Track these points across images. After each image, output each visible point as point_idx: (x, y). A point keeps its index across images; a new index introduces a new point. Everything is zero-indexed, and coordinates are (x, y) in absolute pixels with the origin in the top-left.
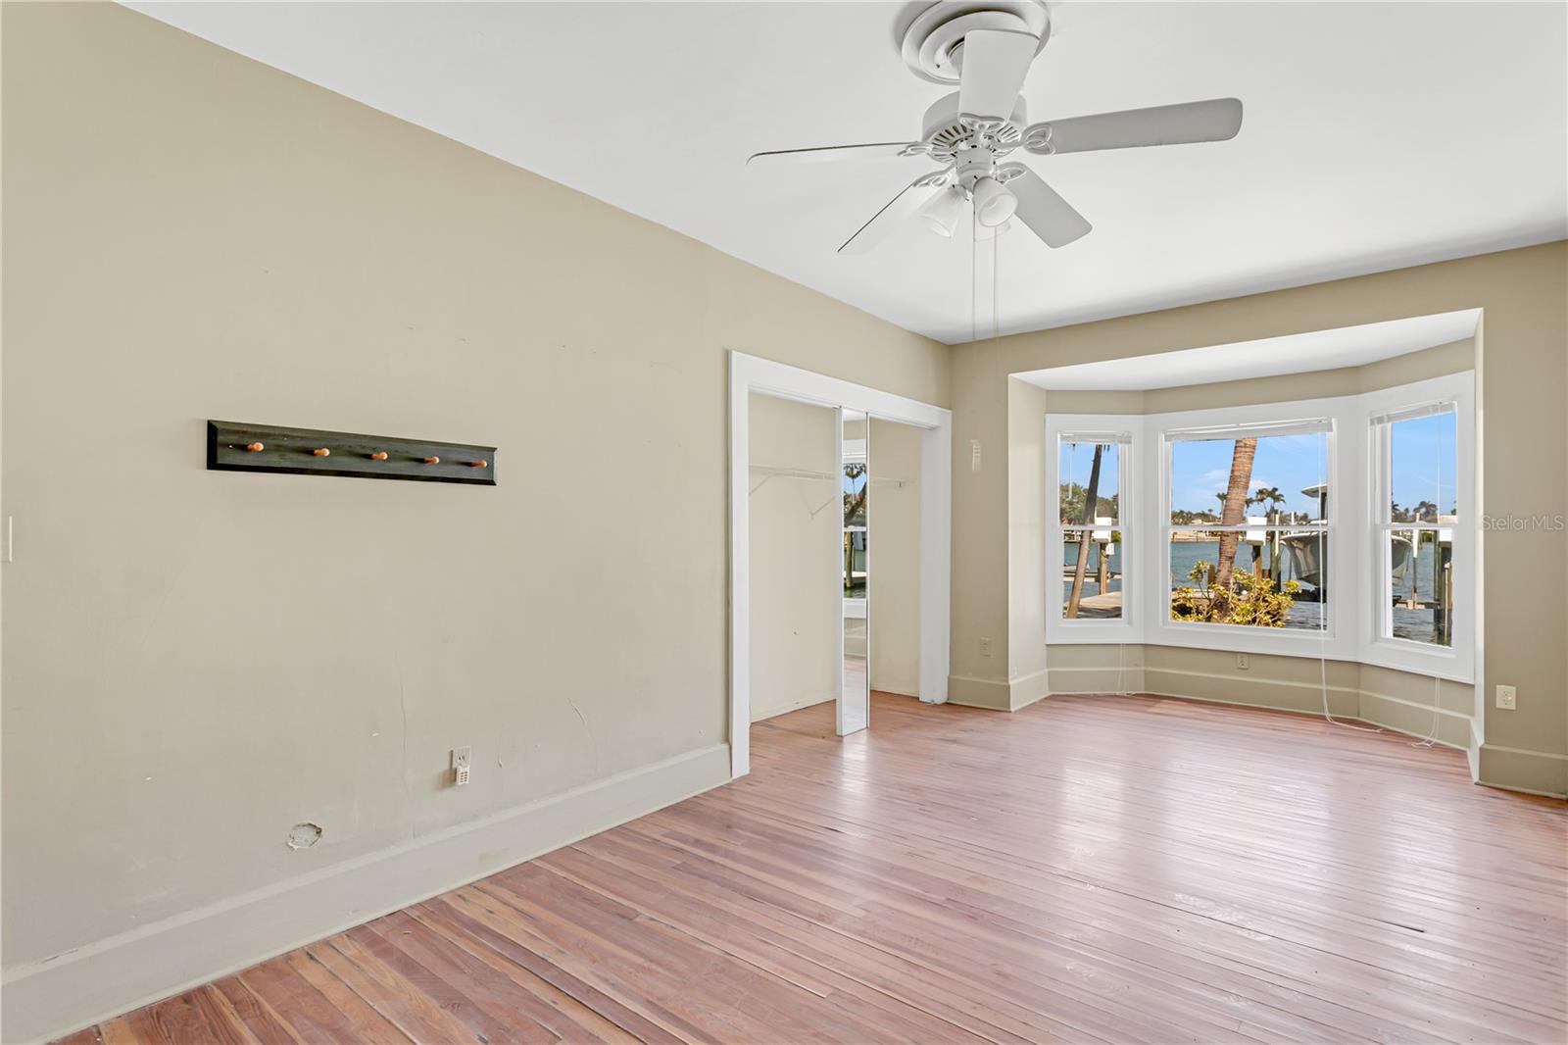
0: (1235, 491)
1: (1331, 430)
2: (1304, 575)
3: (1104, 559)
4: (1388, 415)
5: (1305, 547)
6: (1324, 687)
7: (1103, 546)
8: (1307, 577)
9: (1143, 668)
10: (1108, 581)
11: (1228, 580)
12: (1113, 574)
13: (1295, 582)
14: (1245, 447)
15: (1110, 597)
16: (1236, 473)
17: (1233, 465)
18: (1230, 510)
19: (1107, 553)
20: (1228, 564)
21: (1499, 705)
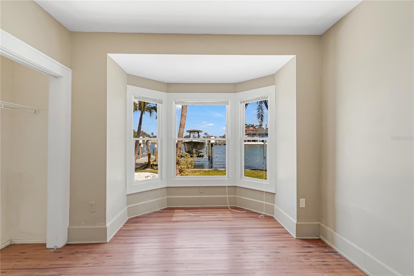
0: (181, 129)
1: (228, 104)
2: (187, 151)
3: (140, 148)
4: (246, 100)
5: (187, 145)
6: (227, 196)
7: (140, 145)
8: (188, 151)
9: (166, 197)
10: (141, 154)
11: (179, 155)
12: (142, 152)
13: (185, 153)
14: (184, 116)
15: (142, 159)
16: (181, 123)
17: (181, 121)
18: (180, 134)
19: (141, 147)
20: (179, 150)
21: (301, 206)
